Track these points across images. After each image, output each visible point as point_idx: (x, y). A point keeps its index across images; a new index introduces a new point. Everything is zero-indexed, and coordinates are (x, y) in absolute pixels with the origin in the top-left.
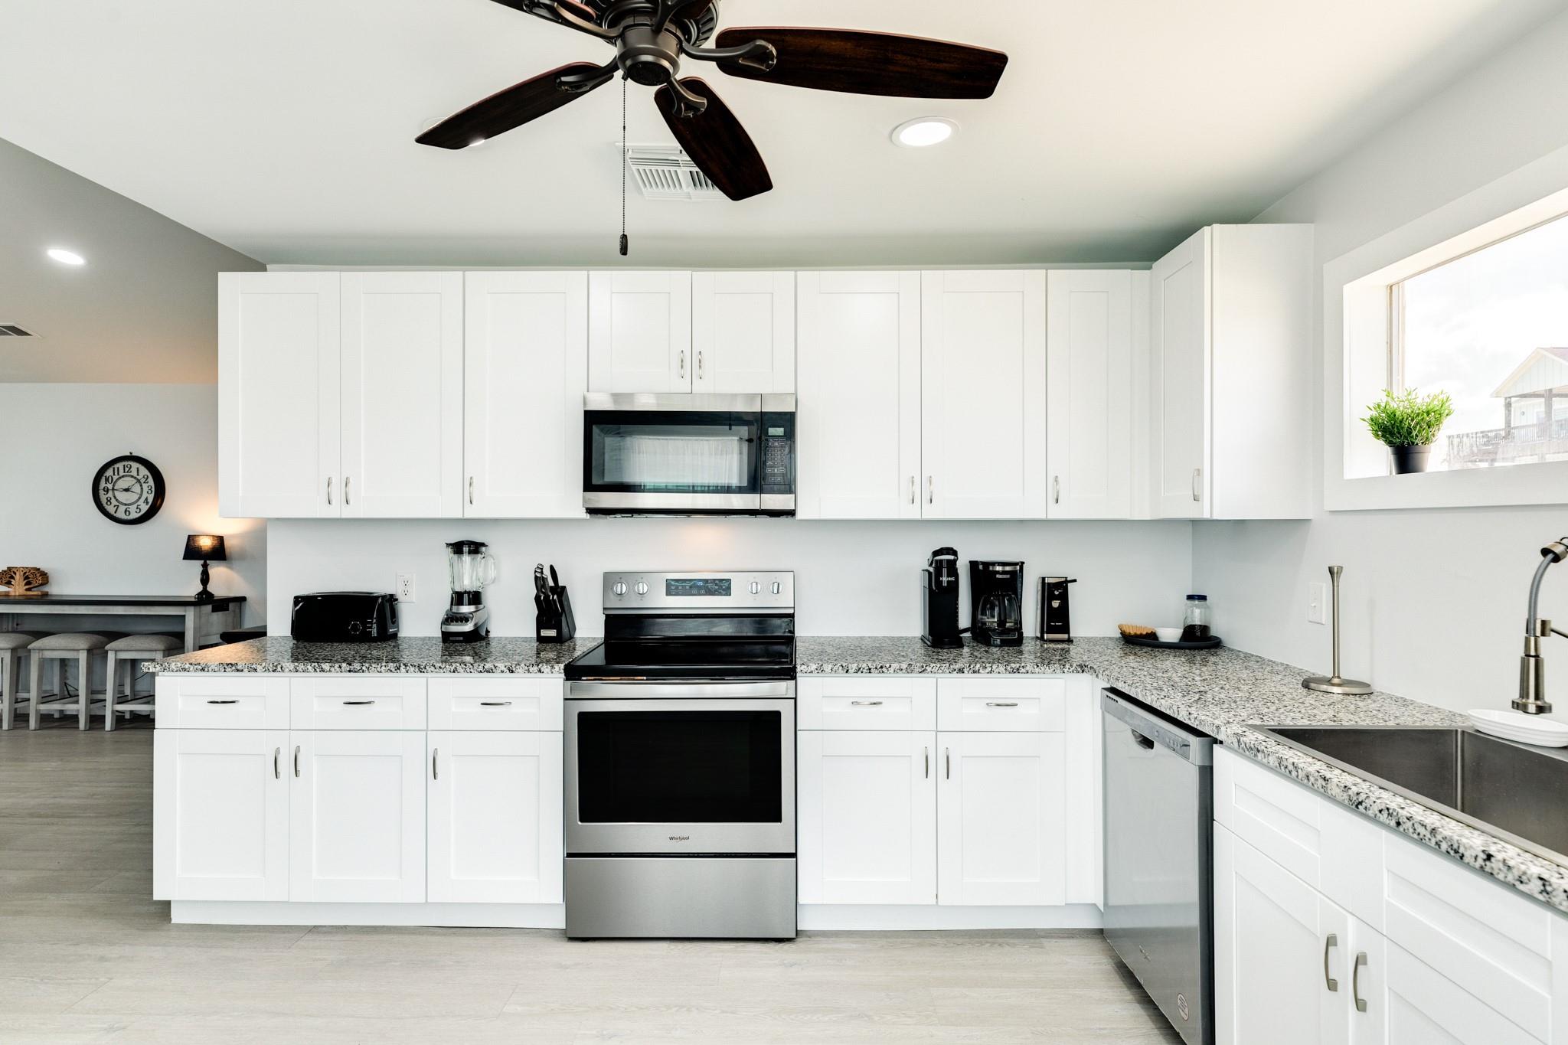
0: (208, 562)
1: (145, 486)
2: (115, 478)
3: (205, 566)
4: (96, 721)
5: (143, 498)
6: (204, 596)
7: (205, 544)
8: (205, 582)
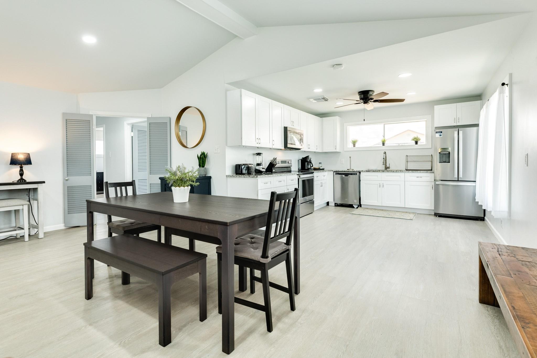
0: (23, 166)
3: (21, 167)
6: (22, 181)
7: (21, 157)
8: (21, 175)
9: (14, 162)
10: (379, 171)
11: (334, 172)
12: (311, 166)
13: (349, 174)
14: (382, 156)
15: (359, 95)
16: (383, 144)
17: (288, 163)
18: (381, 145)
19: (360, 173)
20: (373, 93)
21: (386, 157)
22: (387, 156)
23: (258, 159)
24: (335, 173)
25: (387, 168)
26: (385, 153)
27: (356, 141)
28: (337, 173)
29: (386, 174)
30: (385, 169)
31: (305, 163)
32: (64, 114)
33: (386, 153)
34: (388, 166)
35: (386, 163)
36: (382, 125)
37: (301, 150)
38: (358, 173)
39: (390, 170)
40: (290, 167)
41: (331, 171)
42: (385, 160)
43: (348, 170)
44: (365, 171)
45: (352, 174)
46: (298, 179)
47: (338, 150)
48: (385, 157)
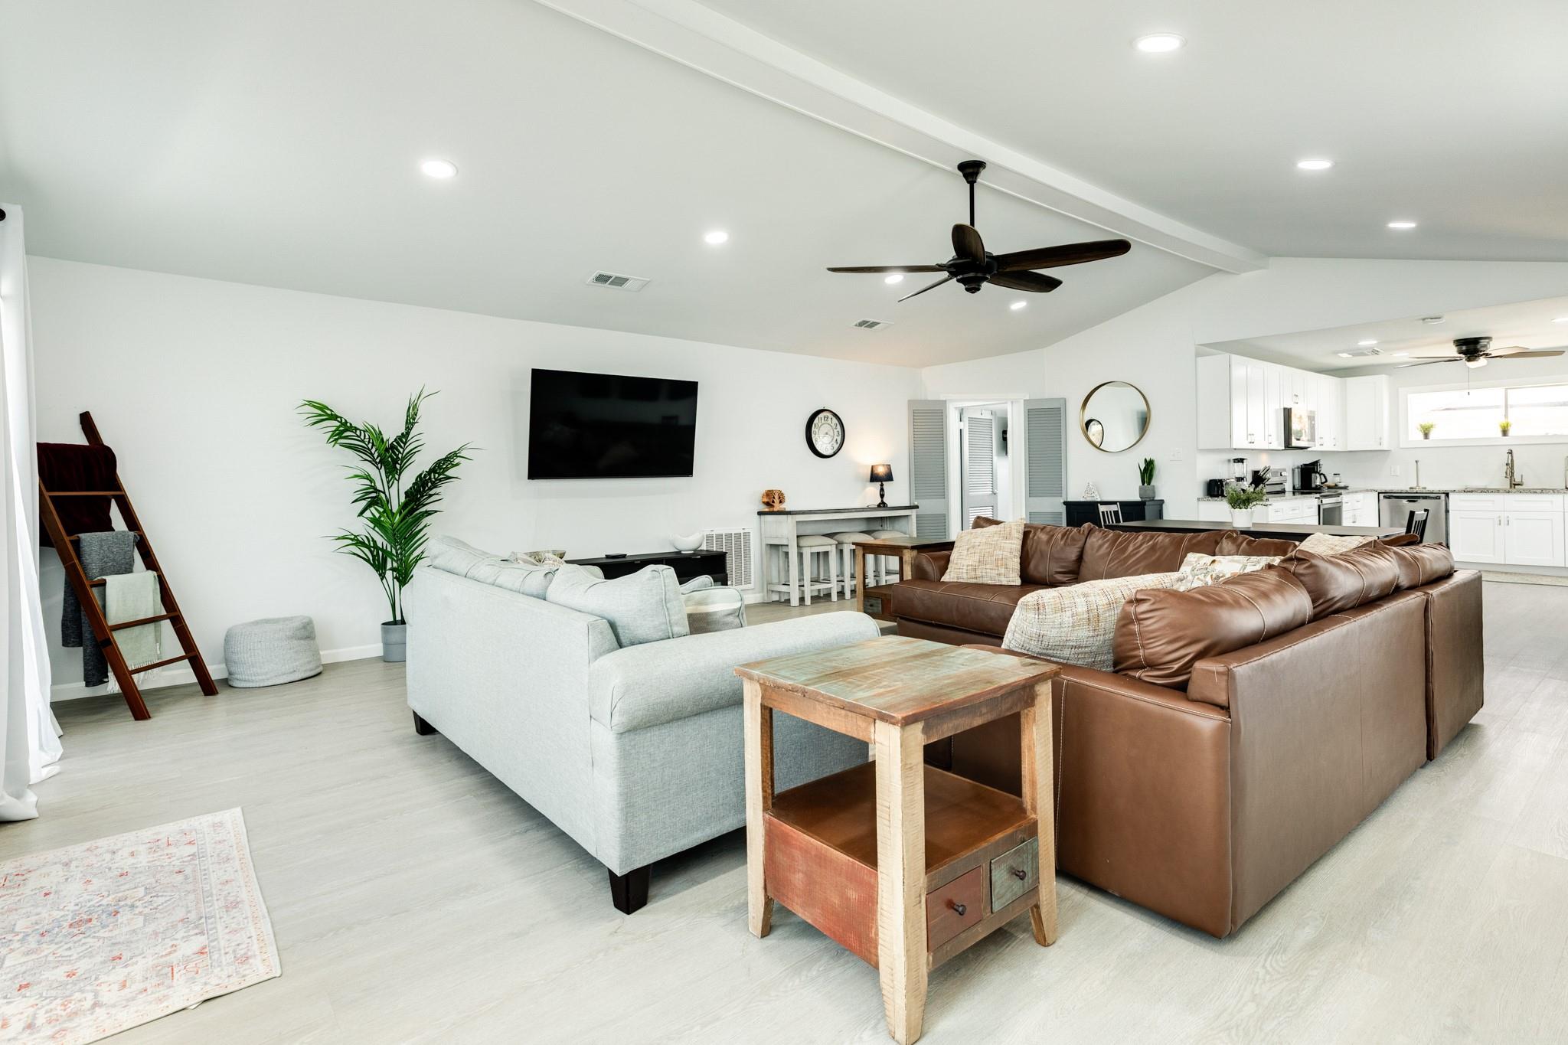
0: (884, 483)
1: (835, 431)
2: (820, 425)
3: (882, 485)
4: (841, 594)
5: (835, 440)
6: (882, 505)
7: (881, 471)
8: (882, 496)
9: (874, 478)
10: (1498, 491)
11: (1379, 493)
12: (1324, 480)
13: (1419, 497)
14: (1505, 458)
15: (1457, 346)
16: (1505, 433)
17: (1281, 475)
18: (1500, 434)
19: (1447, 495)
20: (1488, 343)
21: (1512, 460)
22: (1515, 459)
23: (1239, 470)
24: (1381, 496)
25: (1515, 485)
26: (1511, 453)
27: (1432, 426)
28: (1389, 495)
29: (1514, 500)
30: (1511, 487)
31: (1311, 476)
32: (911, 402)
33: (1513, 451)
34: (1518, 480)
35: (1512, 473)
36: (1502, 390)
37: (1309, 449)
38: (1443, 496)
39: (1527, 489)
40: (1281, 484)
41: (1371, 491)
42: (1511, 466)
43: (1411, 488)
44: (1460, 492)
45: (1425, 498)
46: (1319, 506)
47: (1385, 447)
48: (1510, 462)
